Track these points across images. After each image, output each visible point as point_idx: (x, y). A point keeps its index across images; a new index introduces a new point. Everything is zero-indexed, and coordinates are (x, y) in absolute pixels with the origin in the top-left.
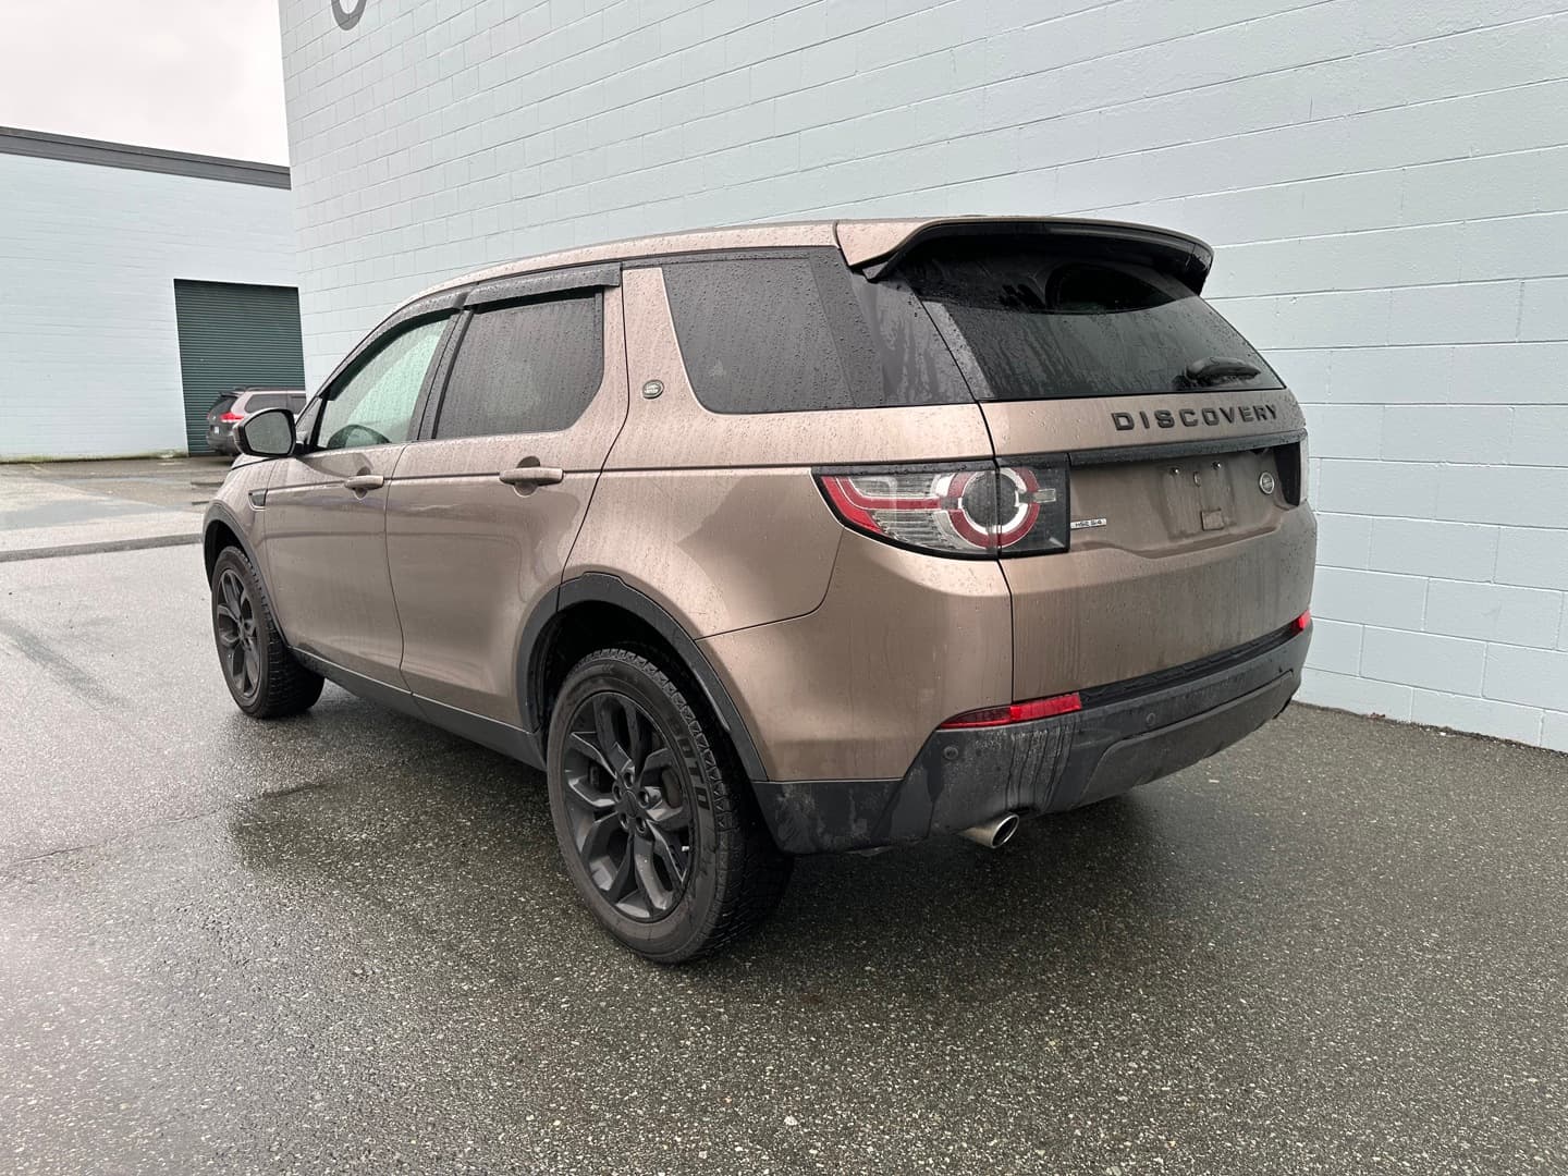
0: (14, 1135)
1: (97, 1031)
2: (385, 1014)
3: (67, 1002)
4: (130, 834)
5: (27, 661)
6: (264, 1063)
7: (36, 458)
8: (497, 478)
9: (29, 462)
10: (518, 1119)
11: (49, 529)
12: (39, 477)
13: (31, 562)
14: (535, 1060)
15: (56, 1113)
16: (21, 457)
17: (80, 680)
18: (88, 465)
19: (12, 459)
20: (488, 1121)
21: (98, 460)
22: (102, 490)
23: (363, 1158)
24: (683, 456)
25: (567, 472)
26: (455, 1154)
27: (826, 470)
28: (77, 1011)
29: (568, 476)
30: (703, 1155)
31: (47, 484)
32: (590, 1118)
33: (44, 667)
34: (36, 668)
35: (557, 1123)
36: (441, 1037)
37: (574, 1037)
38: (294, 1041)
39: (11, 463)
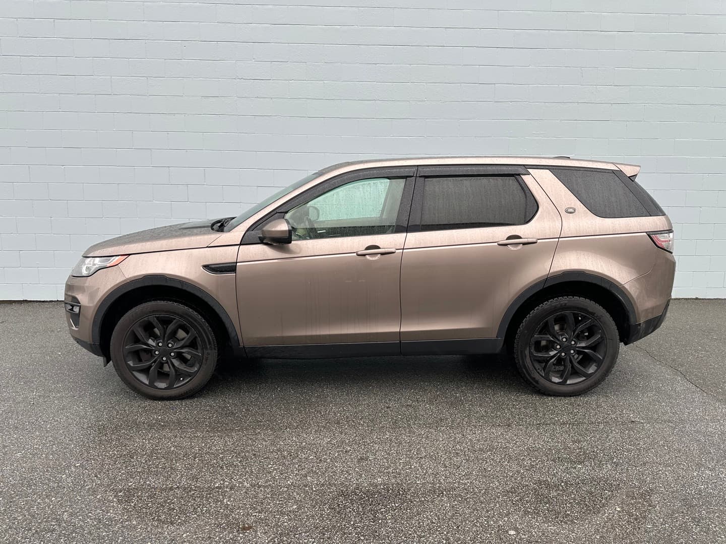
8: (496, 244)
24: (598, 231)
25: (539, 239)
27: (651, 233)
29: (539, 241)
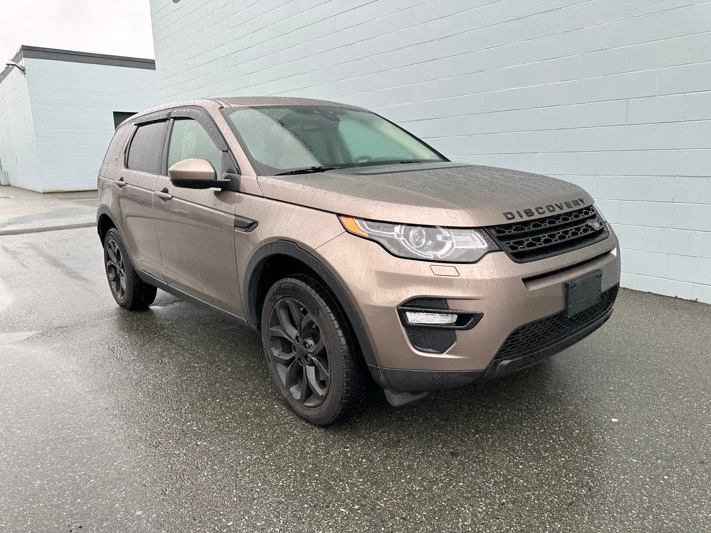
0: (41, 403)
1: (69, 377)
2: (167, 373)
3: (60, 370)
4: (85, 322)
5: (51, 267)
6: (124, 386)
7: (57, 191)
9: (55, 193)
10: (205, 399)
11: (63, 219)
12: (59, 199)
13: (54, 231)
14: (215, 384)
15: (55, 398)
16: (51, 191)
17: (71, 273)
18: (79, 193)
19: (48, 192)
20: (195, 400)
21: (83, 191)
22: (85, 203)
23: (152, 409)
26: (182, 408)
28: (64, 373)
30: (263, 408)
31: (62, 202)
32: (229, 399)
33: (58, 269)
34: (54, 269)
35: (218, 400)
36: (185, 378)
37: (230, 378)
38: (135, 380)
39: (48, 193)
